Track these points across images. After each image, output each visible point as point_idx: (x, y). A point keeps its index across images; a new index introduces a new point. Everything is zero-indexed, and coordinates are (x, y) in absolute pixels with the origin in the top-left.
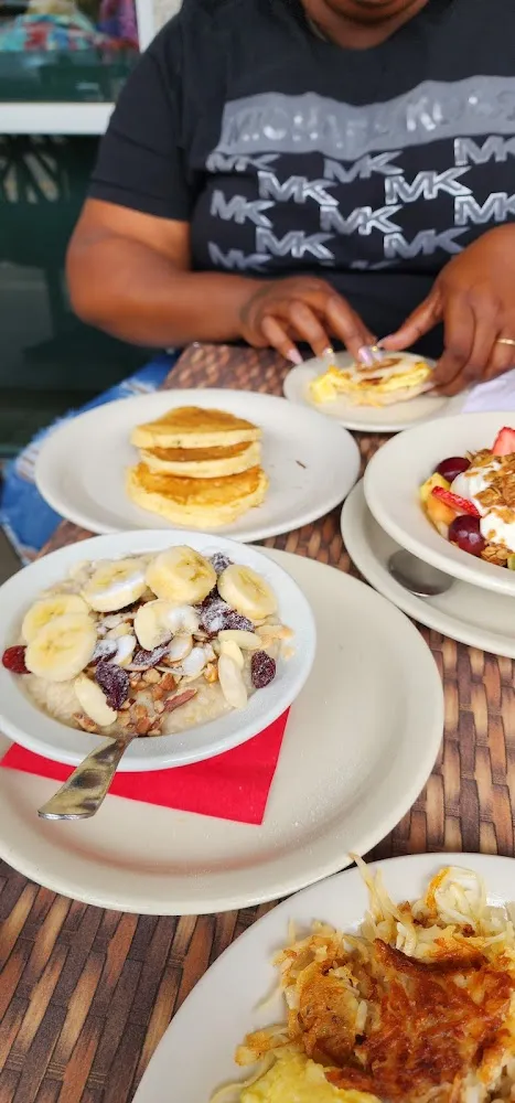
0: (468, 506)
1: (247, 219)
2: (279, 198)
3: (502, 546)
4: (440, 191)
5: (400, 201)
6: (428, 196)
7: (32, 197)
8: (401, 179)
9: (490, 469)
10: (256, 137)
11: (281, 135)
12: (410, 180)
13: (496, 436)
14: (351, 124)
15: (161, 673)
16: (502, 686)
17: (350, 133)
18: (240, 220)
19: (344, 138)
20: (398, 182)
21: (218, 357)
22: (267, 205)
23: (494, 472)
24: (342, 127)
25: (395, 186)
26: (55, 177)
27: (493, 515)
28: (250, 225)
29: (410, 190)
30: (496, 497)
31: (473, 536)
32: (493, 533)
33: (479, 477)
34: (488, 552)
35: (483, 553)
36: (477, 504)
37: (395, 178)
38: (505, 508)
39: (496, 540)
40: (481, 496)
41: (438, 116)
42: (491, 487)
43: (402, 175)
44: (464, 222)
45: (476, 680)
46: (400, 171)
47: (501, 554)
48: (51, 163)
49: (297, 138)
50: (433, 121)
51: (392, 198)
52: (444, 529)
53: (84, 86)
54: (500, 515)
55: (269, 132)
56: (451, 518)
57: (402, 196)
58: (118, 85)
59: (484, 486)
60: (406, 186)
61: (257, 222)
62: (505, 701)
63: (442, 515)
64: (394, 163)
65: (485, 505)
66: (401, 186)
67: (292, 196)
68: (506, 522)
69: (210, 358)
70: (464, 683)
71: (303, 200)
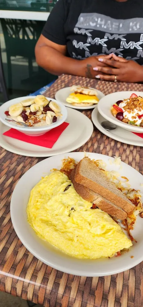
0: (121, 110)
1: (83, 48)
2: (92, 43)
3: (127, 119)
4: (135, 47)
5: (124, 48)
6: (131, 48)
7: (26, 38)
8: (125, 42)
9: (127, 101)
10: (88, 24)
11: (94, 24)
12: (127, 43)
13: (131, 95)
14: (114, 23)
15: (34, 117)
16: (123, 150)
17: (113, 26)
18: (81, 48)
19: (112, 27)
20: (124, 43)
21: (68, 78)
22: (89, 45)
23: (128, 102)
24: (112, 24)
25: (123, 43)
26: (33, 34)
27: (126, 112)
28: (84, 50)
29: (127, 45)
30: (127, 107)
31: (121, 117)
32: (126, 116)
33: (124, 103)
34: (124, 120)
35: (123, 120)
36: (123, 109)
37: (124, 41)
38: (129, 110)
39: (126, 118)
40: (124, 107)
41: (138, 27)
42: (127, 105)
43: (126, 41)
44: (139, 56)
45: (118, 149)
46: (125, 40)
47: (127, 121)
48: (32, 29)
49: (98, 26)
50: (136, 28)
51: (122, 47)
52: (115, 115)
53: (42, 8)
54: (128, 112)
55: (91, 24)
56: (117, 113)
57: (125, 47)
58: (51, 8)
59: (125, 105)
60: (126, 44)
61: (86, 49)
62: (123, 153)
63: (115, 112)
64: (124, 37)
65: (125, 109)
66: (125, 44)
67: (96, 43)
68: (129, 113)
69: (66, 78)
70: (115, 149)
71: (98, 44)
